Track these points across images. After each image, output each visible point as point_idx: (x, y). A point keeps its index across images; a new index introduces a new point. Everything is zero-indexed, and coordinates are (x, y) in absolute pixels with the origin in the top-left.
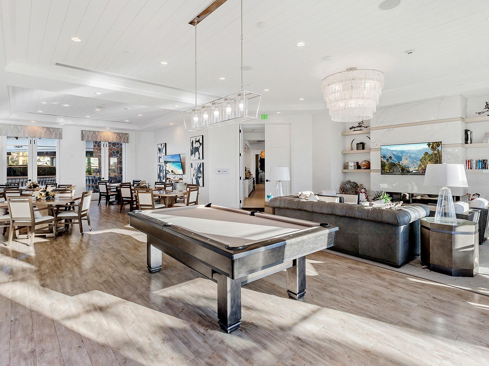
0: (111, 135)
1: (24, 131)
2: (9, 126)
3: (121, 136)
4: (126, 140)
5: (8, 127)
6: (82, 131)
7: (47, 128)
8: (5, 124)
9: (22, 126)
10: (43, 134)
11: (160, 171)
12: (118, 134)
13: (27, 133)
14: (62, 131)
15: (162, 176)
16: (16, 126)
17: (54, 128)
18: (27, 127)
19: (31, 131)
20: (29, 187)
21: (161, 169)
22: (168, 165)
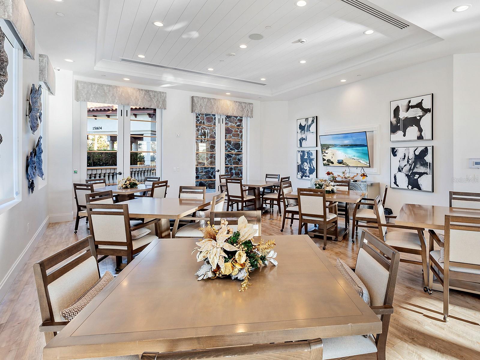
0: (231, 105)
1: (113, 95)
2: (92, 86)
3: (244, 107)
4: (250, 112)
5: (90, 86)
6: (193, 97)
7: (146, 91)
8: (85, 83)
9: (110, 86)
10: (140, 101)
11: (303, 160)
12: (240, 103)
13: (117, 98)
14: (165, 97)
15: (308, 169)
16: (101, 86)
17: (155, 92)
18: (117, 88)
19: (123, 94)
20: (124, 186)
21: (306, 157)
22: (329, 151)
